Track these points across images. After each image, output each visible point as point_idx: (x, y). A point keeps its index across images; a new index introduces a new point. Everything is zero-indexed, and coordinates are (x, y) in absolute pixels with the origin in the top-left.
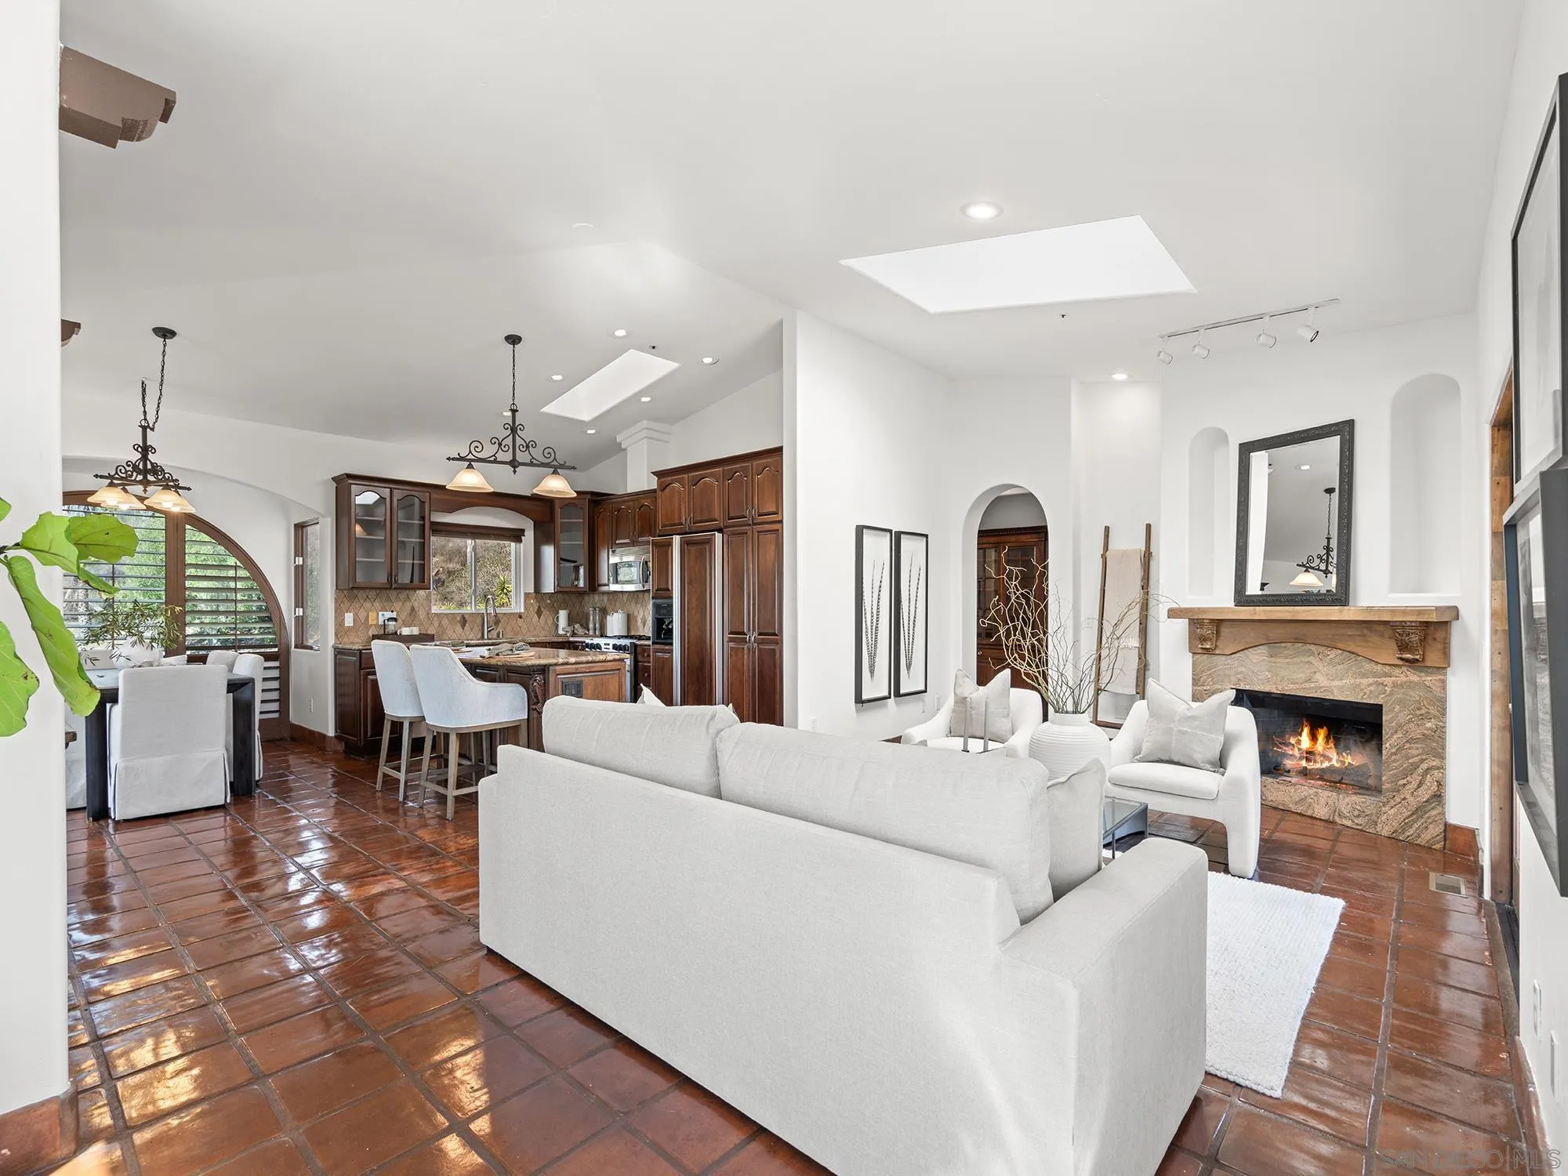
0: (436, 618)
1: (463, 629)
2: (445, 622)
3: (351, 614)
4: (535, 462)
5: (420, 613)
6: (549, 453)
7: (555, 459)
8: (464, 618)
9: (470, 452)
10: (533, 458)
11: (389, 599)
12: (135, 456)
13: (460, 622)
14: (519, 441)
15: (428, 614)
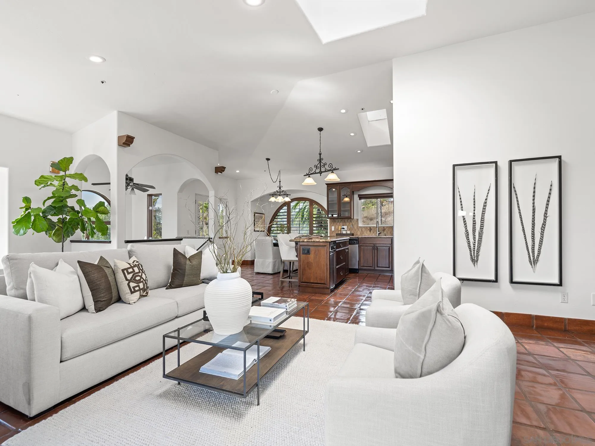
0: (360, 229)
1: (370, 232)
2: (363, 229)
3: (334, 227)
4: (326, 170)
5: (355, 226)
6: (330, 166)
7: (332, 167)
8: (371, 228)
9: (309, 172)
10: (326, 169)
11: (345, 222)
12: (278, 189)
13: (369, 230)
14: (322, 164)
15: (357, 227)
